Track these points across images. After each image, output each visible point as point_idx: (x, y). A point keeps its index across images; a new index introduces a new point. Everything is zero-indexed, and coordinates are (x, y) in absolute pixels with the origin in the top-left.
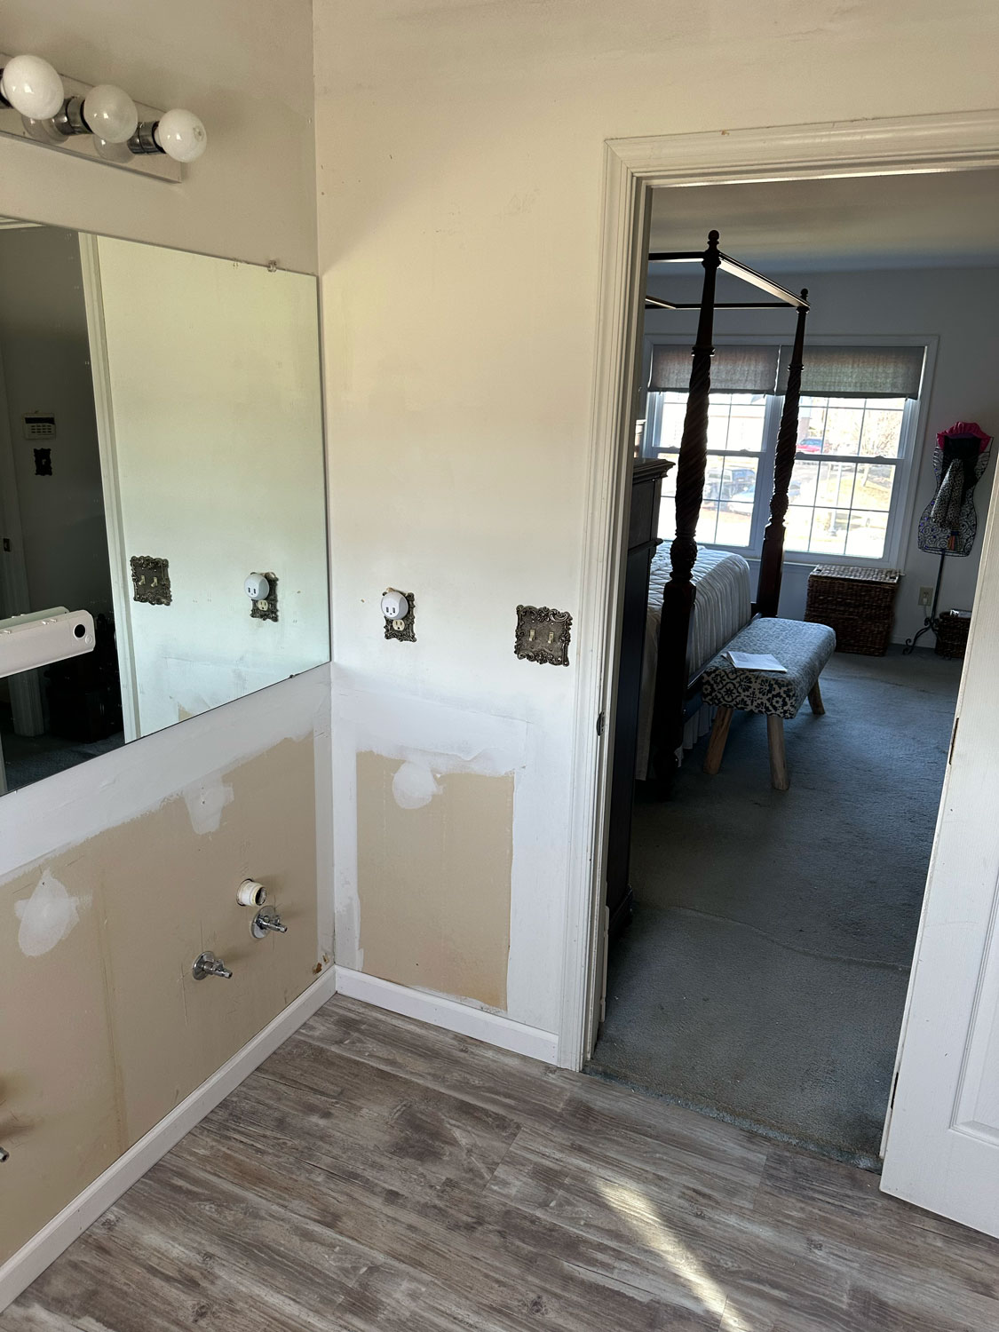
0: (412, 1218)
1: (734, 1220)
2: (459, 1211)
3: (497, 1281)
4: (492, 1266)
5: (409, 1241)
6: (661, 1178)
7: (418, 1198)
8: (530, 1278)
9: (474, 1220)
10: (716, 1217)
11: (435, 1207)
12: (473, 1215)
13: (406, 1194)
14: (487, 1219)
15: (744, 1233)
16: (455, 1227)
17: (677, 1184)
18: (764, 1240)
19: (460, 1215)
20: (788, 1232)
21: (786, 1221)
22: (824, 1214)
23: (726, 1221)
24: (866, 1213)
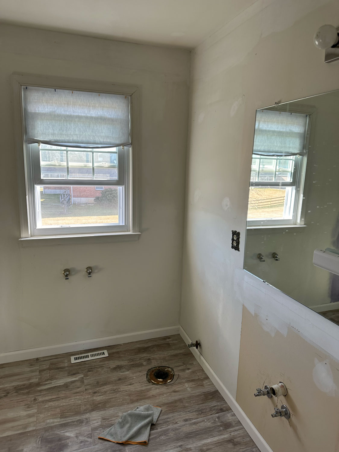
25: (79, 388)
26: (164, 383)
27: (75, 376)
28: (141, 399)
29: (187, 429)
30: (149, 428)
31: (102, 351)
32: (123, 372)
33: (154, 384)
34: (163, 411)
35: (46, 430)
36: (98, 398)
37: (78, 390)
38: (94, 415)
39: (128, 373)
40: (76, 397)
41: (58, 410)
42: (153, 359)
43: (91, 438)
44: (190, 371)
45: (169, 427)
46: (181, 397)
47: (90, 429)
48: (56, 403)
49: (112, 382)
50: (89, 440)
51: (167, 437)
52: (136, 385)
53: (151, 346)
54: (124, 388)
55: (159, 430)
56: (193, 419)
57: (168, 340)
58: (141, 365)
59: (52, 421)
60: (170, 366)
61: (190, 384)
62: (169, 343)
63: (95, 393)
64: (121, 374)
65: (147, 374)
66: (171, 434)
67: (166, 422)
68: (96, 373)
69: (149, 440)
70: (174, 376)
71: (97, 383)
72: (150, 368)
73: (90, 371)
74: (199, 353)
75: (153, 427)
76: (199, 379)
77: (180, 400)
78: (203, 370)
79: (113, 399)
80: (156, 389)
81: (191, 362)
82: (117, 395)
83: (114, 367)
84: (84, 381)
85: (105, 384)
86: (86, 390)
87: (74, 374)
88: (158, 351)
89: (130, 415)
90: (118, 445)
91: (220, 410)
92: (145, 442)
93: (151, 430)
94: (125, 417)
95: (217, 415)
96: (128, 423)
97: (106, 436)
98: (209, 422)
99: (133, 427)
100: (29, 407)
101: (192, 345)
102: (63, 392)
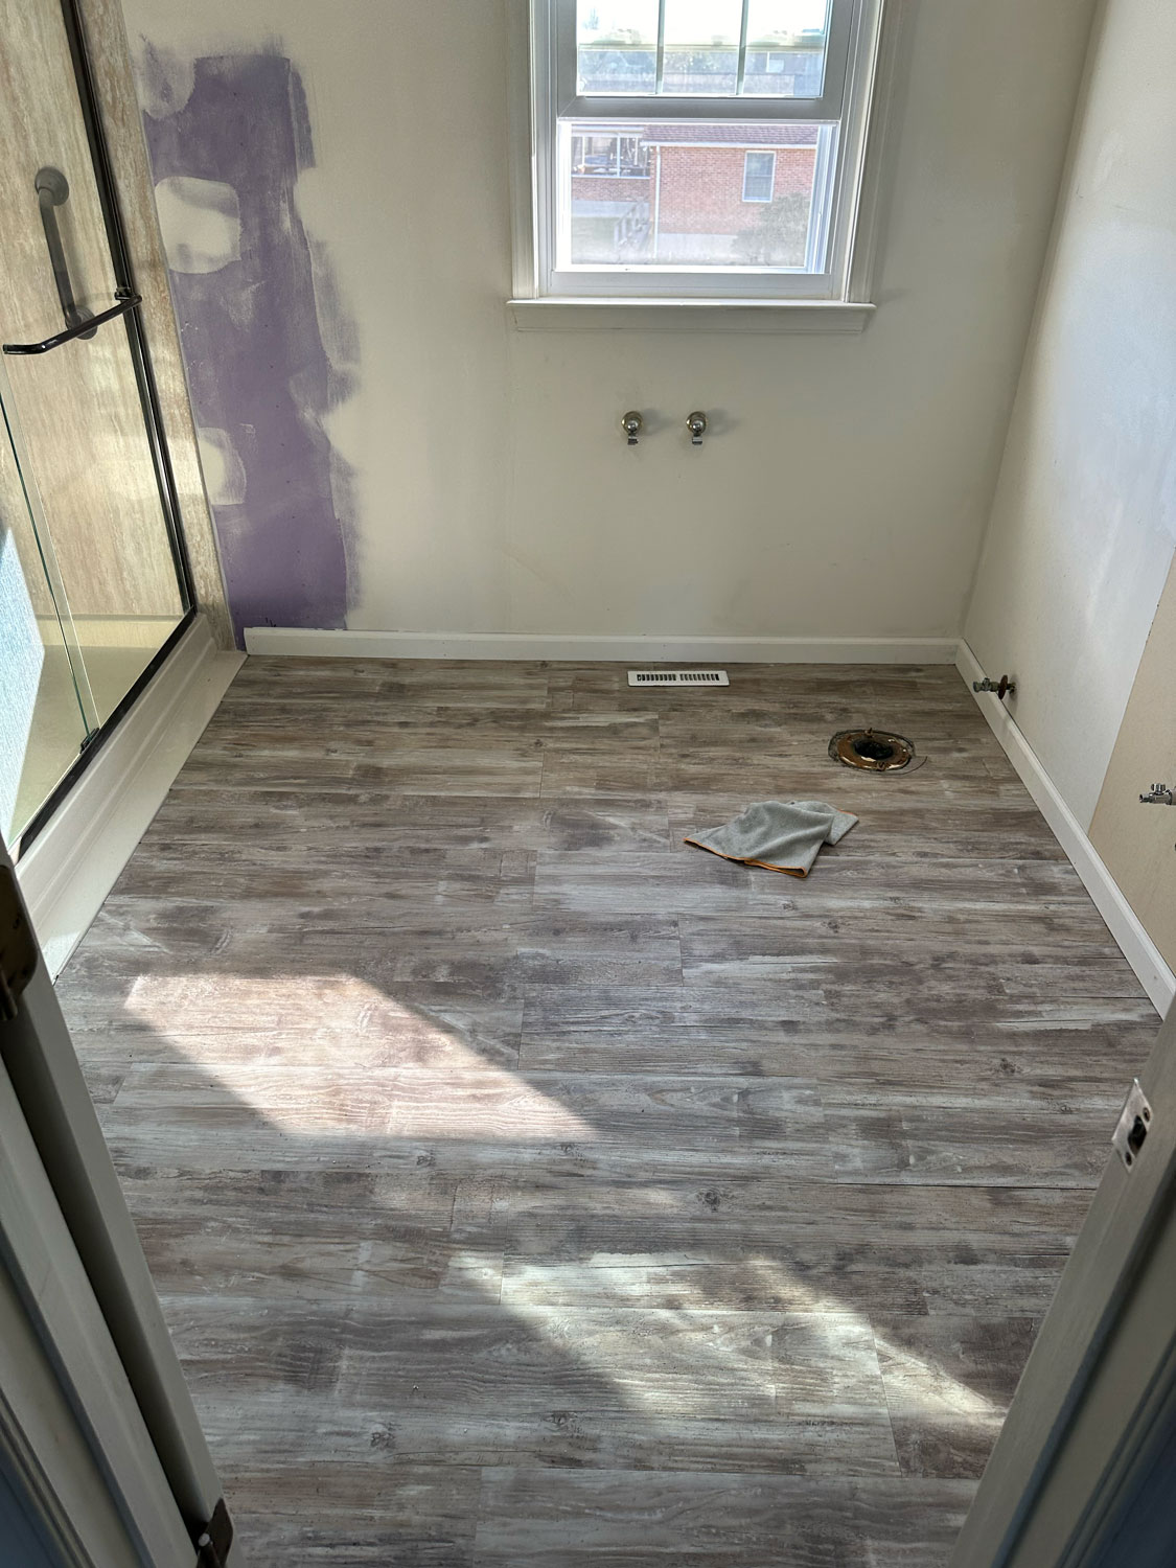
0: (919, 1238)
1: (508, 1432)
2: (876, 1274)
3: (770, 1208)
4: (787, 1222)
6: (639, 1465)
7: (934, 1268)
8: (737, 1227)
9: (849, 1269)
10: (535, 1426)
11: (906, 1266)
13: (952, 1266)
14: (835, 1278)
15: (488, 1416)
16: (862, 1250)
17: (609, 1466)
18: (458, 1414)
20: (424, 1449)
21: (428, 1469)
22: (367, 1512)
23: (521, 1424)
24: (292, 1550)
25: (644, 739)
26: (878, 767)
27: (636, 714)
28: (806, 791)
29: (922, 871)
30: (815, 848)
31: (714, 673)
32: (766, 726)
33: (846, 764)
34: (860, 825)
35: (563, 803)
36: (691, 768)
37: (642, 743)
38: (679, 799)
39: (778, 729)
40: (635, 756)
41: (592, 773)
42: (858, 712)
43: (667, 837)
44: (965, 755)
45: (871, 858)
46: (920, 805)
47: (666, 820)
48: (589, 759)
49: (732, 742)
50: (663, 840)
51: (861, 876)
52: (797, 759)
53: (858, 681)
54: (759, 758)
55: (842, 858)
56: (943, 856)
57: (914, 674)
58: (820, 719)
59: (576, 789)
60: (904, 735)
61: (958, 784)
62: (915, 682)
63: (684, 756)
64: (756, 729)
65: (832, 743)
66: (875, 873)
67: (865, 847)
68: (691, 716)
69: (810, 870)
70: (910, 758)
71: (692, 738)
72: (845, 729)
73: (676, 710)
74: (1004, 713)
75: (826, 849)
76: (986, 778)
77: (917, 813)
78: (1007, 760)
79: (730, 778)
80: (853, 776)
81: (972, 736)
82: (742, 772)
83: (742, 711)
84: (660, 728)
85: (714, 743)
86: (662, 746)
87: (635, 710)
88: (876, 695)
89: (770, 810)
90: (731, 863)
91: (1033, 854)
92: (801, 870)
93: (819, 853)
94: (756, 810)
95: (1020, 862)
96: (761, 823)
97: (703, 840)
98: (992, 871)
99: (776, 836)
100: (523, 754)
101: (987, 685)
102: (606, 741)
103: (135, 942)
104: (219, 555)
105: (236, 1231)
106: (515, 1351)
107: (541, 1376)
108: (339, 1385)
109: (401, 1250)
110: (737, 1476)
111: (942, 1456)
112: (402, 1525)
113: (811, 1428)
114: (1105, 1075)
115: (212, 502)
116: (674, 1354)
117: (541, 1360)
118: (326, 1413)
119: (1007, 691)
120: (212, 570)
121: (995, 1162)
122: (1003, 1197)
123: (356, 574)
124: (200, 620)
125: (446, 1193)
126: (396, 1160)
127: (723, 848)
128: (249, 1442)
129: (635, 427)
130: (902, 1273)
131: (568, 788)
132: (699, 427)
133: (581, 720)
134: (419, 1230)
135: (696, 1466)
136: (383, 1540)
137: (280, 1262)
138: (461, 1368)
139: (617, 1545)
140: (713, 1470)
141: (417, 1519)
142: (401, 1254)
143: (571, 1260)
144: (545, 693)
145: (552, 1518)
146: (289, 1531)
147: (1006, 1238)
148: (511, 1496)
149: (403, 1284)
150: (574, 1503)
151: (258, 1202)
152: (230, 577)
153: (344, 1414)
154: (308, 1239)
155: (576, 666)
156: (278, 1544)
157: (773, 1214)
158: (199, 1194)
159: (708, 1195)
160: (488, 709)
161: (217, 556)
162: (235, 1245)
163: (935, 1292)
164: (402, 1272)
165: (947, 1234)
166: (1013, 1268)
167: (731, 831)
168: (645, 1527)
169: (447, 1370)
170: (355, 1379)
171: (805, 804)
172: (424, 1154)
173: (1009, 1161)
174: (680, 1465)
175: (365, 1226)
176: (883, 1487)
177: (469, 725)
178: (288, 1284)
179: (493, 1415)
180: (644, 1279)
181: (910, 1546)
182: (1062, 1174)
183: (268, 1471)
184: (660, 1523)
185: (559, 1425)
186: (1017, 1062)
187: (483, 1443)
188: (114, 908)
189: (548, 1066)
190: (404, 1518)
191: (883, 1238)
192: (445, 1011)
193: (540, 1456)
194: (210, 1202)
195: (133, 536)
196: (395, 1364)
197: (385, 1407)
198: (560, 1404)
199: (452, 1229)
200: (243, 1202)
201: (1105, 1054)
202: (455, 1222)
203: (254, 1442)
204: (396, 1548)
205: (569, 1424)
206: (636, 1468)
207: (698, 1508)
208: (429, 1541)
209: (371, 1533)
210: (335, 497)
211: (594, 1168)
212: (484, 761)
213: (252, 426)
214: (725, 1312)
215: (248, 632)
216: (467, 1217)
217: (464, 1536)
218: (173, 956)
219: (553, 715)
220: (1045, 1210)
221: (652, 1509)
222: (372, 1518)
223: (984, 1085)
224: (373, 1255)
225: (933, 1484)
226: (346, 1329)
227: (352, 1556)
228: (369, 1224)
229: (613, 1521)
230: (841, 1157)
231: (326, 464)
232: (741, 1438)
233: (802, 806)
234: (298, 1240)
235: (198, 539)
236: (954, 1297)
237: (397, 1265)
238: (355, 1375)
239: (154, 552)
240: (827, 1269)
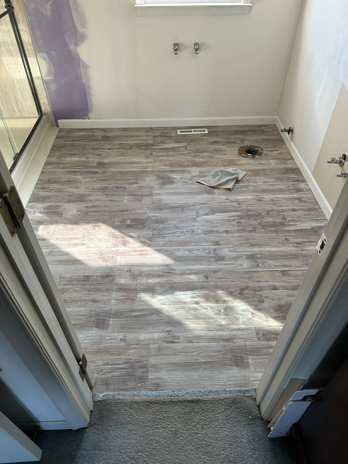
0: (262, 284)
1: (156, 336)
2: (251, 293)
3: (222, 278)
4: (227, 282)
5: (256, 277)
6: (190, 342)
7: (266, 291)
8: (213, 283)
9: (243, 292)
10: (162, 334)
11: (259, 291)
12: (245, 294)
13: (271, 291)
14: (240, 295)
15: (150, 333)
16: (247, 288)
17: (182, 342)
18: (142, 333)
19: (249, 292)
20: (134, 341)
21: (135, 346)
22: (120, 357)
23: (159, 334)
24: (102, 367)
25: (183, 151)
26: (253, 157)
27: (180, 143)
28: (231, 165)
29: (264, 187)
30: (234, 182)
31: (203, 129)
32: (219, 146)
33: (243, 156)
34: (247, 174)
35: (160, 172)
36: (197, 160)
37: (182, 153)
38: (194, 169)
39: (223, 147)
40: (181, 157)
41: (168, 162)
42: (247, 140)
43: (191, 181)
44: (278, 152)
45: (250, 184)
46: (264, 168)
47: (191, 176)
48: (167, 158)
49: (209, 151)
50: (190, 182)
51: (247, 189)
52: (229, 155)
53: (247, 130)
54: (217, 156)
55: (242, 184)
56: (271, 182)
57: (263, 128)
58: (236, 143)
59: (163, 167)
60: (260, 147)
61: (275, 161)
62: (263, 130)
63: (195, 156)
64: (217, 147)
65: (239, 150)
66: (251, 188)
67: (248, 181)
68: (197, 143)
69: (233, 189)
70: (262, 154)
71: (197, 150)
72: (243, 146)
73: (192, 142)
74: (289, 139)
75: (237, 182)
76: (284, 159)
77: (264, 170)
78: (290, 153)
79: (209, 162)
80: (245, 160)
81: (280, 146)
82: (212, 160)
83: (212, 141)
84: (188, 147)
85: (204, 152)
86: (189, 153)
87: (180, 142)
88: (252, 134)
89: (221, 171)
90: (210, 188)
91: (296, 180)
92: (230, 189)
93: (235, 183)
94: (217, 172)
95: (293, 183)
96: (218, 175)
97: (202, 181)
98: (284, 186)
99: (222, 179)
100: (147, 157)
101: (285, 130)
102: (172, 152)
103: (38, 216)
104: (48, 96)
105: (78, 291)
106: (156, 316)
107: (163, 322)
108: (110, 328)
109: (124, 293)
110: (215, 343)
111: (268, 336)
112: (130, 359)
113: (234, 331)
114: (314, 240)
115: (44, 78)
116: (198, 315)
117: (163, 318)
118: (107, 334)
119: (291, 132)
120: (46, 101)
121: (283, 264)
122: (285, 273)
123: (91, 101)
124: (44, 117)
125: (135, 279)
126: (120, 271)
127: (207, 183)
128: (88, 343)
129: (177, 48)
130: (258, 293)
131: (161, 167)
132: (197, 48)
133: (164, 146)
134: (128, 288)
135: (205, 341)
136: (125, 363)
137: (91, 298)
138: (142, 322)
139: (185, 361)
140: (209, 342)
141: (134, 358)
142: (124, 295)
143: (170, 294)
144: (152, 138)
145: (168, 355)
146: (100, 363)
147: (285, 283)
148: (157, 351)
149: (125, 302)
150: (174, 352)
151: (83, 284)
152: (52, 103)
153: (112, 334)
154: (98, 292)
155: (161, 129)
156: (98, 366)
157: (223, 280)
158: (66, 283)
159: (205, 276)
160: (135, 143)
161: (47, 97)
162: (78, 295)
163: (266, 297)
164: (125, 299)
165: (270, 283)
166: (287, 291)
167: (210, 178)
168: (193, 356)
169: (138, 322)
170: (114, 326)
171: (231, 169)
172: (128, 269)
173: (287, 264)
174: (200, 341)
175: (113, 288)
176: (253, 344)
177: (129, 148)
178: (94, 304)
179: (152, 332)
180: (189, 297)
181: (259, 357)
182: (301, 266)
183: (93, 349)
184: (196, 355)
185: (169, 333)
186: (290, 238)
187: (149, 339)
188: (30, 207)
189: (160, 245)
190: (130, 358)
191: (252, 284)
192: (130, 232)
193: (164, 341)
194: (70, 284)
195: (20, 91)
196: (125, 322)
197: (123, 332)
198: (169, 329)
199: (137, 288)
200: (79, 284)
201: (314, 235)
202: (138, 286)
203: (89, 342)
204: (129, 365)
205: (171, 333)
206: (189, 343)
207: (205, 351)
208: (137, 363)
209: (122, 362)
210: (82, 75)
211: (175, 271)
212: (135, 160)
213: (54, 52)
214: (211, 304)
215: (59, 121)
216: (141, 284)
217: (146, 361)
218: (50, 219)
219: (155, 145)
220: (296, 276)
221: (194, 352)
222: (122, 358)
223: (280, 245)
224: (116, 295)
225: (265, 343)
226: (111, 314)
227: (117, 367)
228: (115, 287)
229: (184, 355)
230: (241, 265)
231: (79, 64)
232: (216, 334)
233: (230, 170)
234: (95, 293)
235: (41, 91)
236: (272, 298)
237: (123, 297)
238: (114, 325)
239: (27, 96)
240: (238, 293)
